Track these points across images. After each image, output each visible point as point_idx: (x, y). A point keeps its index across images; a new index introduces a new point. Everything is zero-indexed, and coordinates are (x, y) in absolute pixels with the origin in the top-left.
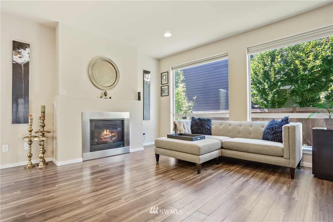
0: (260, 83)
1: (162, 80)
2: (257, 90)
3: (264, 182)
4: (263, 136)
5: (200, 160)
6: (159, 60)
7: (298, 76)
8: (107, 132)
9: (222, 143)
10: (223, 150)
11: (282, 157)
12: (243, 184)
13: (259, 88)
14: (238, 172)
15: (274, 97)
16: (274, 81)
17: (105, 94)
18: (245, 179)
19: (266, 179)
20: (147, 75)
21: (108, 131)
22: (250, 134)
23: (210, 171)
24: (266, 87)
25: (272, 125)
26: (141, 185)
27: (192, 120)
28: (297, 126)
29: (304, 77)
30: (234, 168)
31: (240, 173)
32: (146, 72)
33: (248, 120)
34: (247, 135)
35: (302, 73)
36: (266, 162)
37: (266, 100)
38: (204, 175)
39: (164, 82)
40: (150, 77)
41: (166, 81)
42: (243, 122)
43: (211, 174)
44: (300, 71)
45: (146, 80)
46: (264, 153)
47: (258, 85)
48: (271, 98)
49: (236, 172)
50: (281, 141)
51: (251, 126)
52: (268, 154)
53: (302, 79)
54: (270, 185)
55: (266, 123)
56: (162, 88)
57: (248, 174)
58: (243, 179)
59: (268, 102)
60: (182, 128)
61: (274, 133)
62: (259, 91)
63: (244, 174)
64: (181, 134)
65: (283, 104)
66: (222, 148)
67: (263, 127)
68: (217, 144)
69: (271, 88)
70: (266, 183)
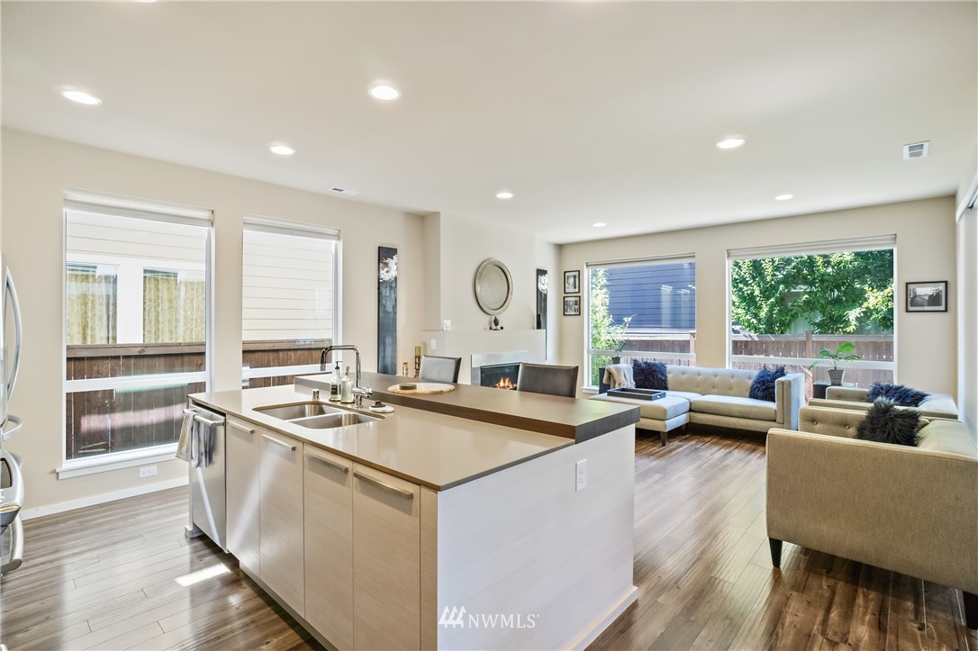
0: (744, 281)
1: (567, 285)
2: (739, 296)
3: (749, 454)
4: (751, 392)
5: (665, 426)
6: (560, 247)
7: (816, 276)
8: (504, 382)
9: (691, 403)
10: (692, 414)
11: (775, 421)
12: (726, 455)
13: (743, 293)
14: (715, 444)
15: (771, 311)
16: (772, 280)
17: (496, 322)
18: (727, 451)
19: (754, 450)
20: (542, 278)
21: (507, 380)
22: (731, 389)
23: (676, 443)
24: (757, 292)
25: (762, 377)
27: (635, 364)
28: (795, 380)
29: (826, 277)
30: (709, 439)
31: (719, 444)
32: (541, 272)
33: (727, 368)
34: (727, 390)
35: (822, 270)
36: (754, 429)
37: (756, 316)
38: (672, 447)
39: (570, 289)
40: (547, 281)
41: (575, 288)
42: (719, 370)
43: (681, 446)
44: (819, 266)
45: (541, 287)
46: (751, 416)
47: (741, 286)
48: (766, 314)
49: (713, 444)
50: (773, 400)
51: (732, 377)
52: (758, 417)
53: (822, 281)
54: (758, 455)
55: (755, 373)
56: (566, 299)
57: (730, 446)
58: (723, 452)
59: (759, 320)
60: (623, 378)
61: (765, 390)
62: (743, 298)
63: (724, 446)
64: (623, 390)
65: (789, 324)
66: (691, 410)
67: (750, 378)
68: (684, 404)
69: (766, 293)
70: (754, 454)
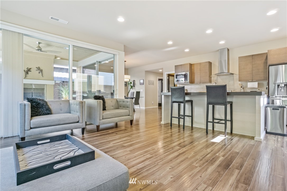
26: (147, 159)
